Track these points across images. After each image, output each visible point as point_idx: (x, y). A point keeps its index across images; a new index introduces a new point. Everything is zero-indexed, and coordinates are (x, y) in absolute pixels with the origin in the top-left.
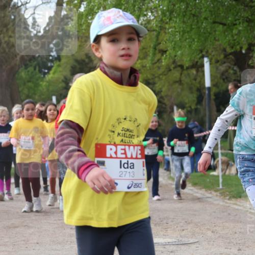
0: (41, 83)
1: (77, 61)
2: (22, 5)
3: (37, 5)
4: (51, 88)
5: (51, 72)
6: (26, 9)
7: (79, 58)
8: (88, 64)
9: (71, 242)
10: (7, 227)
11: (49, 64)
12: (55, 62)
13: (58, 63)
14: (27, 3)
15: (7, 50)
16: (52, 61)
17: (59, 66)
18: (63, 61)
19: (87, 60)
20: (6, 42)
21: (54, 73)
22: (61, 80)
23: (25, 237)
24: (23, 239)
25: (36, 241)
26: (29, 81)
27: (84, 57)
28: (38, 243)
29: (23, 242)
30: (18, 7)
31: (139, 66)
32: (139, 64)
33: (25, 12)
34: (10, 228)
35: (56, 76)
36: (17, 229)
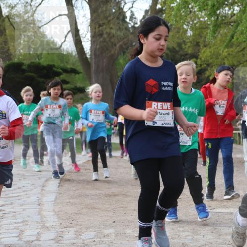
6: (126, 4)
7: (171, 47)
8: (179, 52)
10: (108, 195)
15: (107, 39)
19: (177, 49)
20: (107, 32)
23: (123, 204)
24: (122, 206)
27: (175, 46)
29: (122, 209)
30: (119, 2)
31: (226, 54)
32: (226, 52)
33: (124, 7)
36: (117, 197)
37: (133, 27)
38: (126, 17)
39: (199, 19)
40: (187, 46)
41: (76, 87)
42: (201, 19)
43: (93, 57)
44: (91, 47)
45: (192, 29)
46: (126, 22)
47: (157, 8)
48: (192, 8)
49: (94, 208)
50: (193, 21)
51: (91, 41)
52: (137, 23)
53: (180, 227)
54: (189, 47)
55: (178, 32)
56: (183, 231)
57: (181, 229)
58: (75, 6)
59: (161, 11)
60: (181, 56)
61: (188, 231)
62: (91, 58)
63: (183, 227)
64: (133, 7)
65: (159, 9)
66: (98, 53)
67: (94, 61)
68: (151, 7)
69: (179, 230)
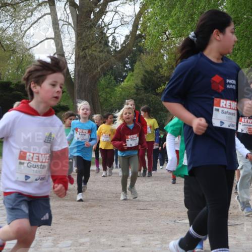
0: (116, 88)
1: (146, 72)
2: (105, 26)
3: (117, 26)
4: (123, 93)
5: (125, 80)
6: (108, 29)
7: (149, 70)
8: (156, 74)
9: (137, 221)
11: (124, 74)
12: (129, 72)
13: (132, 73)
14: (109, 24)
15: (90, 62)
16: (126, 71)
17: (132, 75)
18: (136, 71)
19: (155, 71)
20: (90, 55)
21: (127, 82)
22: (133, 87)
23: (100, 215)
24: (99, 216)
25: (108, 219)
26: (107, 87)
27: (153, 69)
28: (109, 221)
29: (98, 219)
30: (102, 27)
33: (107, 32)
34: (88, 207)
35: (129, 83)
36: (94, 208)
37: (115, 50)
38: (109, 42)
39: (175, 44)
40: (164, 70)
41: (60, 105)
42: (177, 45)
43: (77, 78)
44: (75, 69)
45: (168, 54)
46: (108, 46)
47: (137, 33)
48: (169, 34)
49: (72, 219)
50: (169, 47)
51: (75, 63)
52: (118, 48)
53: (151, 237)
54: (165, 70)
55: (156, 56)
56: (153, 240)
57: (152, 238)
58: (62, 30)
59: (140, 36)
60: (158, 78)
61: (158, 240)
62: (75, 78)
63: (153, 237)
64: (114, 32)
65: (139, 34)
66: (81, 74)
67: (77, 81)
68: (131, 33)
69: (150, 239)
